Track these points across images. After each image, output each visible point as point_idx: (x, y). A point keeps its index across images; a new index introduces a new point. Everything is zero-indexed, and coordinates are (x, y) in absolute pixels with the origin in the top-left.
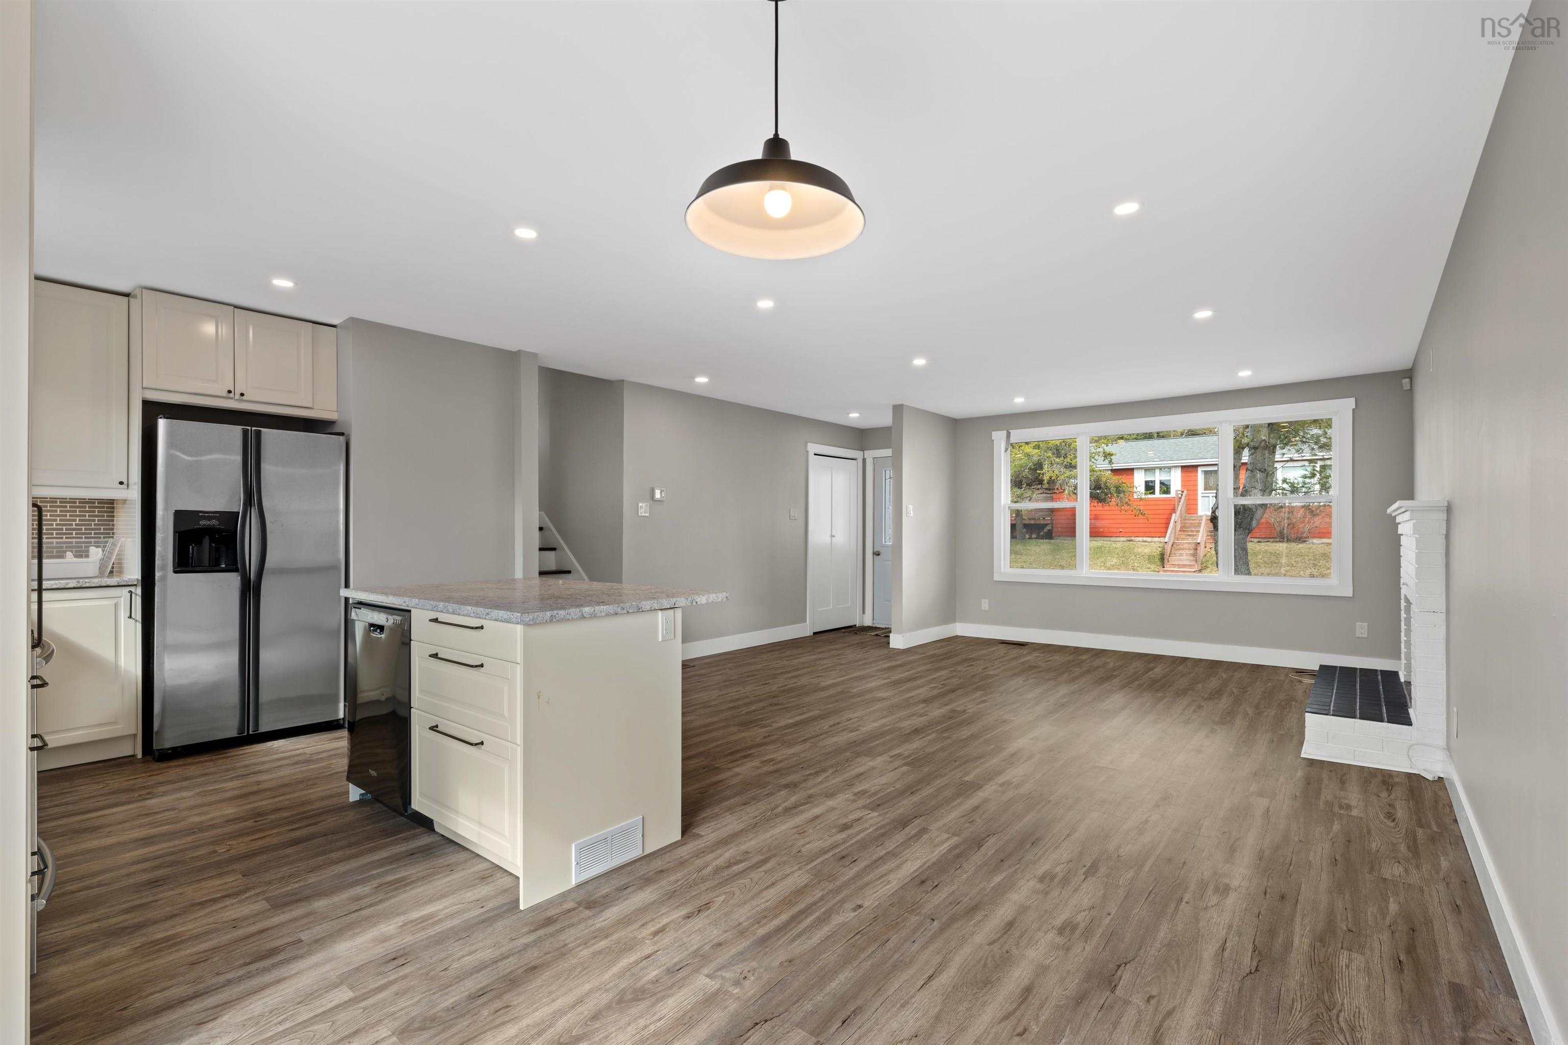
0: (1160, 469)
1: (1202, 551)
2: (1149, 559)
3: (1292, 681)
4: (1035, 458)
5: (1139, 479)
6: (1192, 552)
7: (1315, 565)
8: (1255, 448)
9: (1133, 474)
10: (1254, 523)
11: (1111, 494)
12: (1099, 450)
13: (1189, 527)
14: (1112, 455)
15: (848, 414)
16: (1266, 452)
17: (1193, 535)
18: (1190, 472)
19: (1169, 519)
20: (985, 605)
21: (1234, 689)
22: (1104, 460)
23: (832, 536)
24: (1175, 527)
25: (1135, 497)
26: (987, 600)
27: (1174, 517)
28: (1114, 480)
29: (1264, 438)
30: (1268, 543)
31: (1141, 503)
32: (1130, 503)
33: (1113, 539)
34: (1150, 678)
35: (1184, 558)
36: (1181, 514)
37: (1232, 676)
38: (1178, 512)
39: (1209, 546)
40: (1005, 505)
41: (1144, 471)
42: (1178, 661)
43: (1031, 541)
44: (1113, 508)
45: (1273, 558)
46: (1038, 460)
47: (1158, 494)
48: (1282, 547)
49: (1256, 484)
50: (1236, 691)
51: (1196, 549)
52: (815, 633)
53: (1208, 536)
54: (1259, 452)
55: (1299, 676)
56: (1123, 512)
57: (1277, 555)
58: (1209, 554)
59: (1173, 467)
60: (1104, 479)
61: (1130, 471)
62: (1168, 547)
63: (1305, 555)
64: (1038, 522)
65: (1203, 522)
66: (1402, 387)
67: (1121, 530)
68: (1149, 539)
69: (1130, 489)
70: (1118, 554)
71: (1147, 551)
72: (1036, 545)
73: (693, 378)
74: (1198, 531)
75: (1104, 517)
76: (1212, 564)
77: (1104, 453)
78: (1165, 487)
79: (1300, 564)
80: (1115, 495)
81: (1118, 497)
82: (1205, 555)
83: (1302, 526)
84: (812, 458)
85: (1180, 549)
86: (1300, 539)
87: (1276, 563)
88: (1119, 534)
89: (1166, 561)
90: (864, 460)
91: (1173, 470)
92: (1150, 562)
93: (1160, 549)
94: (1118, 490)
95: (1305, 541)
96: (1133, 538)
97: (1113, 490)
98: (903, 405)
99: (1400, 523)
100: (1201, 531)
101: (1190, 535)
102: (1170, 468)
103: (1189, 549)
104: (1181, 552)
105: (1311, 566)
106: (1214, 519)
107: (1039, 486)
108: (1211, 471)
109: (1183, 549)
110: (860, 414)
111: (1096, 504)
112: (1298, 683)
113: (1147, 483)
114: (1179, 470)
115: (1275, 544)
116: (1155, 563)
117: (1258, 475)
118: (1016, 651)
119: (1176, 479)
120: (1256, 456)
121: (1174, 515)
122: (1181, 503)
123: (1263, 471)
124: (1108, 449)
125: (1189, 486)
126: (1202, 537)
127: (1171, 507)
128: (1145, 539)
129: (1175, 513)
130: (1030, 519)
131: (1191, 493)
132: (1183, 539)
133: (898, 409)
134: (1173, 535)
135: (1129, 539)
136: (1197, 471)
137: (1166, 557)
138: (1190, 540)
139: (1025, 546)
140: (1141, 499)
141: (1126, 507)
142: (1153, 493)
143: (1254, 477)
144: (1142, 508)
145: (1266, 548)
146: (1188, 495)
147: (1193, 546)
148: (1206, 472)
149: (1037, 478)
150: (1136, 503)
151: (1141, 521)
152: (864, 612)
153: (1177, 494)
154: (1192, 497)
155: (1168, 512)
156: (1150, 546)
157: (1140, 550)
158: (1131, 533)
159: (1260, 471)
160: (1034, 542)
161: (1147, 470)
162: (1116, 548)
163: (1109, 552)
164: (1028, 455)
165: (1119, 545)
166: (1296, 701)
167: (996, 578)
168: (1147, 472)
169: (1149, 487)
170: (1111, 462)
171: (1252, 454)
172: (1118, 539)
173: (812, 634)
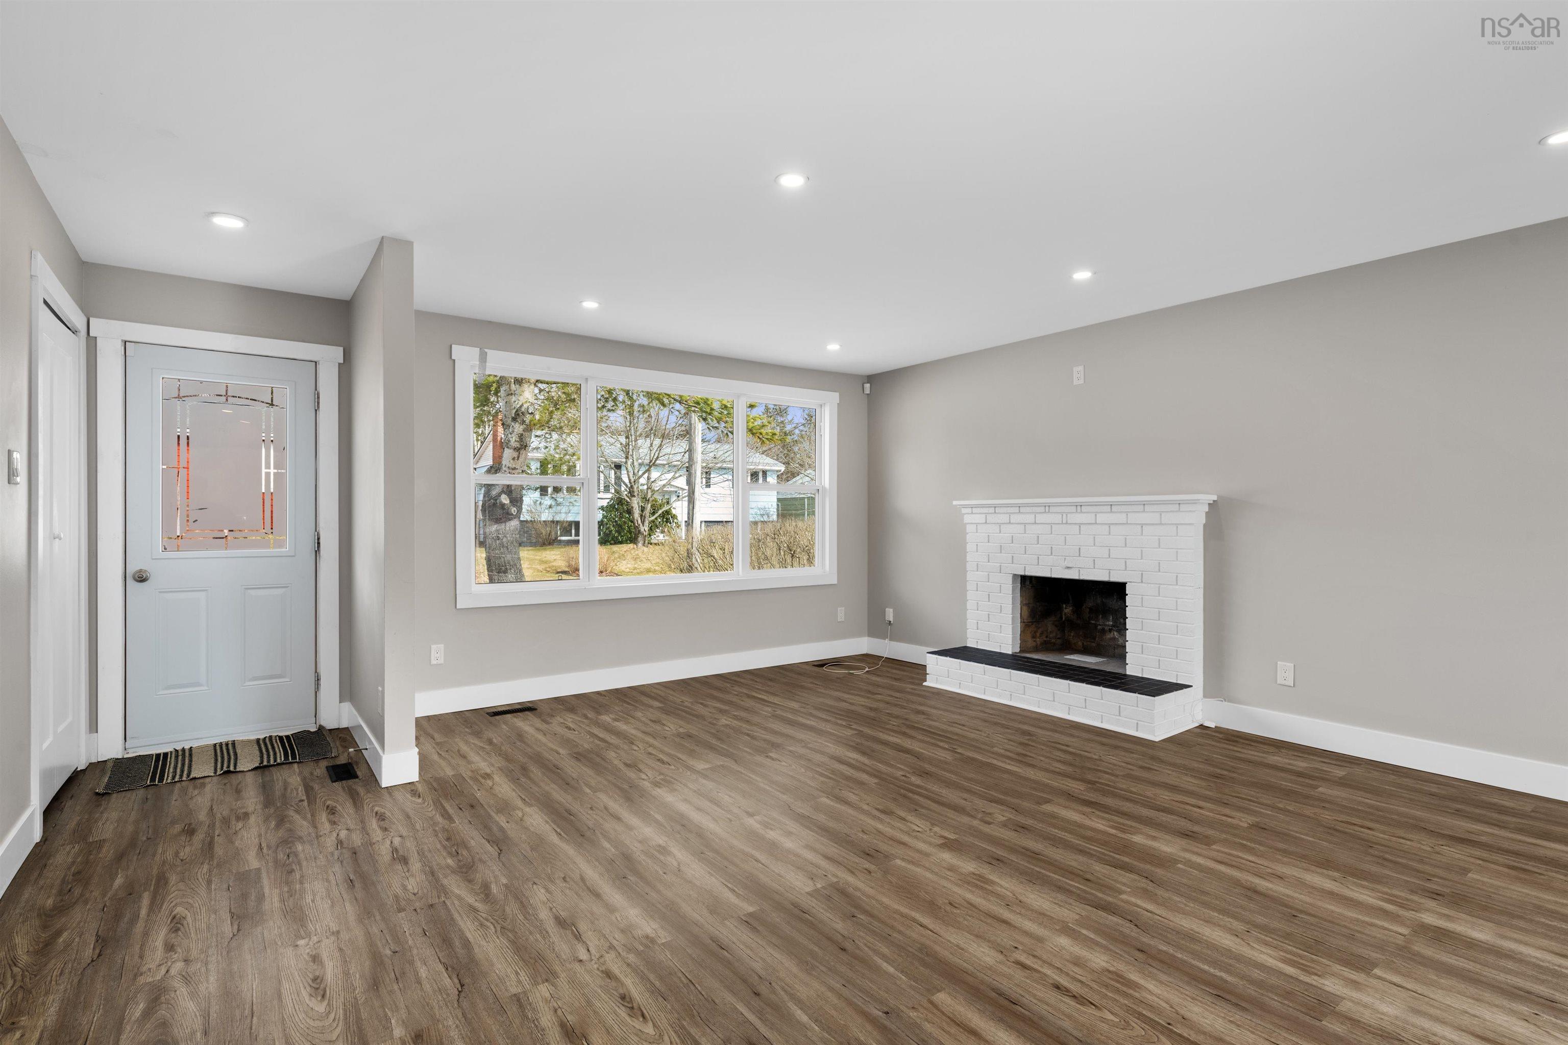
26: (442, 646)
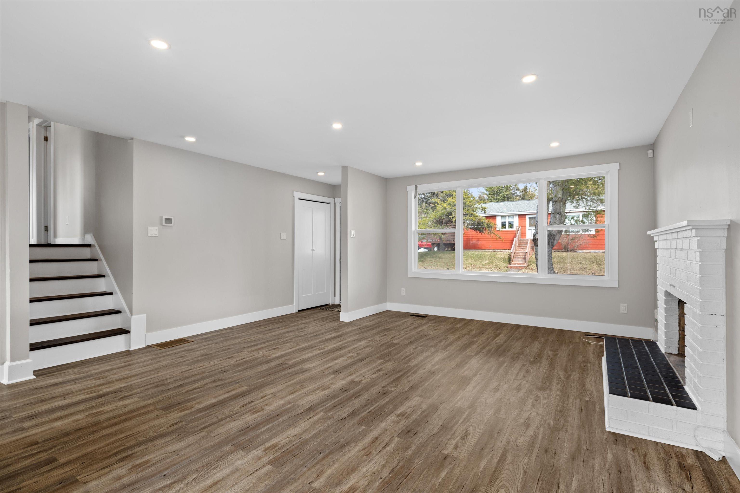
0: (509, 216)
1: (528, 256)
2: (503, 260)
3: (584, 343)
4: (448, 210)
5: (499, 221)
6: (523, 257)
7: (581, 263)
8: (556, 201)
9: (496, 219)
10: (555, 242)
11: (485, 228)
12: (479, 206)
13: (522, 245)
14: (485, 208)
15: (317, 173)
16: (561, 203)
17: (524, 249)
18: (522, 218)
19: (513, 241)
20: (403, 291)
21: (549, 352)
22: (482, 211)
23: (313, 250)
24: (516, 244)
25: (497, 229)
27: (515, 240)
28: (486, 221)
29: (560, 196)
30: (559, 252)
31: (500, 233)
32: (495, 233)
33: (487, 250)
34: (496, 343)
35: (520, 260)
36: (518, 238)
37: (548, 340)
38: (517, 237)
39: (531, 254)
40: (414, 231)
41: (501, 217)
42: (515, 328)
43: (447, 251)
44: (486, 235)
45: (561, 260)
46: (450, 211)
47: (507, 229)
48: (564, 254)
49: (556, 221)
50: (550, 353)
51: (525, 255)
52: (299, 311)
53: (531, 249)
54: (557, 203)
55: (588, 339)
56: (491, 237)
57: (563, 258)
58: (532, 258)
59: (514, 215)
60: (482, 221)
61: (494, 217)
62: (512, 255)
63: (576, 258)
64: (451, 242)
65: (529, 242)
66: (648, 156)
67: (490, 246)
68: (504, 251)
69: (494, 226)
70: (489, 258)
71: (502, 256)
72: (449, 254)
73: (183, 137)
74: (526, 247)
75: (482, 240)
76: (533, 263)
77: (482, 207)
78: (511, 225)
79: (574, 263)
80: (487, 228)
81: (488, 229)
82: (530, 258)
83: (574, 244)
84: (297, 201)
85: (518, 256)
86: (573, 250)
87: (563, 262)
88: (490, 248)
89: (511, 261)
90: (335, 204)
91: (515, 217)
92: (504, 262)
93: (508, 255)
94: (489, 227)
95: (576, 251)
96: (496, 250)
97: (486, 226)
98: (347, 166)
99: (656, 241)
100: (528, 247)
101: (523, 249)
102: (513, 216)
103: (522, 255)
104: (518, 257)
105: (579, 263)
106: (535, 240)
107: (451, 224)
108: (532, 217)
109: (519, 255)
110: (325, 173)
111: (478, 233)
112: (588, 345)
113: (502, 223)
114: (518, 217)
115: (562, 253)
116: (506, 262)
117: (557, 216)
118: (419, 321)
119: (516, 221)
120: (556, 206)
121: (515, 239)
122: (518, 233)
123: (559, 214)
124: (484, 205)
125: (522, 225)
126: (528, 249)
127: (514, 235)
128: (502, 250)
129: (516, 237)
130: (446, 241)
131: (523, 228)
132: (519, 250)
133: (345, 169)
134: (514, 249)
135: (494, 250)
136: (526, 217)
137: (511, 259)
138: (523, 251)
139: (444, 254)
140: (499, 231)
141: (492, 235)
142: (505, 228)
143: (555, 217)
144: (500, 235)
145: (558, 255)
146: (522, 229)
147: (524, 254)
148: (530, 218)
149: (449, 220)
150: (498, 233)
151: (500, 242)
152: (335, 296)
153: (516, 228)
154: (523, 230)
155: (512, 237)
156: (503, 254)
157: (499, 256)
158: (495, 248)
159: (558, 214)
160: (448, 252)
161: (503, 216)
162: (488, 255)
163: (484, 257)
164: (445, 209)
165: (489, 253)
166: (590, 363)
167: (410, 275)
168: (503, 218)
169: (504, 225)
170: (485, 212)
171: (554, 205)
172: (489, 250)
173: (298, 311)
